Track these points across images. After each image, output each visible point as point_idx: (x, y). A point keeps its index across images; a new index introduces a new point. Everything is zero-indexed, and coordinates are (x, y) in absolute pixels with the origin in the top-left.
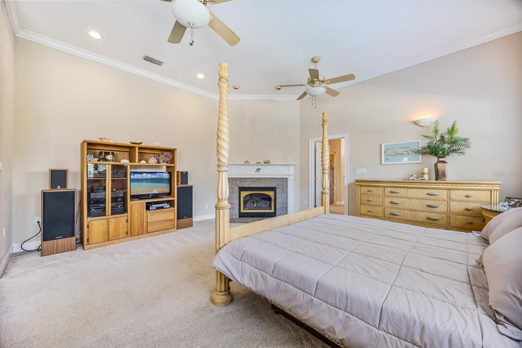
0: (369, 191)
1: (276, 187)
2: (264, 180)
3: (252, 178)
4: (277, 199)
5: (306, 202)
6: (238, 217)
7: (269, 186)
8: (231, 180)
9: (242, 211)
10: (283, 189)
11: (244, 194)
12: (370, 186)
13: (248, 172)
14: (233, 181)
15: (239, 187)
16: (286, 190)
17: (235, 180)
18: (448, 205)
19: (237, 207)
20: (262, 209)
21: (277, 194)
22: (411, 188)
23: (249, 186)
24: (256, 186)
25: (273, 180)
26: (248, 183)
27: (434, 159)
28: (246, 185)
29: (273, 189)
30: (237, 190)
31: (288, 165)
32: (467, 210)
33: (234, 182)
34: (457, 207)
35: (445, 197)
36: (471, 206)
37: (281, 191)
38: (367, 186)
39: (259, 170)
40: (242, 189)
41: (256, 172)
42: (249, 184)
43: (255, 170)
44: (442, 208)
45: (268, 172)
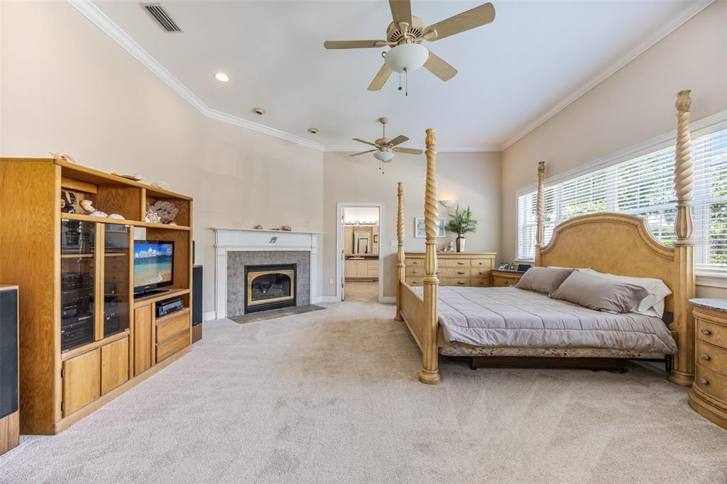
0: (415, 263)
1: (296, 264)
2: (281, 254)
3: (264, 252)
4: (297, 280)
5: (332, 281)
6: (243, 313)
7: (288, 263)
8: (232, 255)
9: (250, 303)
10: (305, 266)
11: (253, 276)
12: (415, 258)
13: (260, 243)
14: (236, 257)
15: (245, 266)
16: (308, 267)
17: (240, 256)
18: (470, 272)
19: (242, 298)
20: (273, 296)
21: (298, 273)
22: (448, 259)
23: (261, 264)
24: (271, 263)
25: (292, 254)
26: (260, 259)
27: (456, 235)
28: (256, 262)
29: (292, 267)
30: (242, 270)
31: (311, 234)
32: (480, 273)
33: (238, 258)
34: (475, 272)
35: (469, 265)
36: (482, 270)
37: (302, 269)
38: (412, 258)
39: (274, 239)
40: (249, 269)
41: (270, 242)
42: (261, 261)
43: (270, 239)
44: (467, 274)
45: (287, 243)
